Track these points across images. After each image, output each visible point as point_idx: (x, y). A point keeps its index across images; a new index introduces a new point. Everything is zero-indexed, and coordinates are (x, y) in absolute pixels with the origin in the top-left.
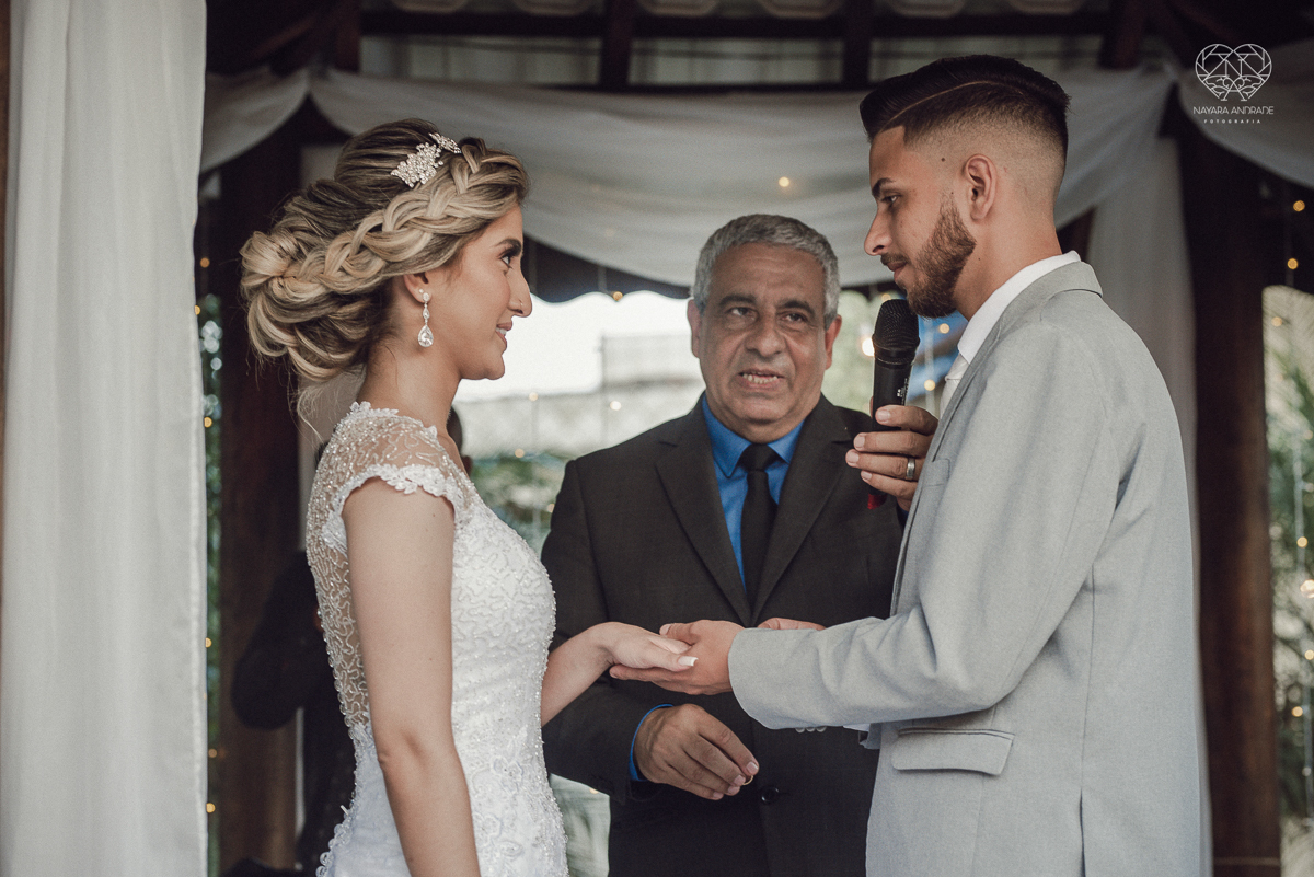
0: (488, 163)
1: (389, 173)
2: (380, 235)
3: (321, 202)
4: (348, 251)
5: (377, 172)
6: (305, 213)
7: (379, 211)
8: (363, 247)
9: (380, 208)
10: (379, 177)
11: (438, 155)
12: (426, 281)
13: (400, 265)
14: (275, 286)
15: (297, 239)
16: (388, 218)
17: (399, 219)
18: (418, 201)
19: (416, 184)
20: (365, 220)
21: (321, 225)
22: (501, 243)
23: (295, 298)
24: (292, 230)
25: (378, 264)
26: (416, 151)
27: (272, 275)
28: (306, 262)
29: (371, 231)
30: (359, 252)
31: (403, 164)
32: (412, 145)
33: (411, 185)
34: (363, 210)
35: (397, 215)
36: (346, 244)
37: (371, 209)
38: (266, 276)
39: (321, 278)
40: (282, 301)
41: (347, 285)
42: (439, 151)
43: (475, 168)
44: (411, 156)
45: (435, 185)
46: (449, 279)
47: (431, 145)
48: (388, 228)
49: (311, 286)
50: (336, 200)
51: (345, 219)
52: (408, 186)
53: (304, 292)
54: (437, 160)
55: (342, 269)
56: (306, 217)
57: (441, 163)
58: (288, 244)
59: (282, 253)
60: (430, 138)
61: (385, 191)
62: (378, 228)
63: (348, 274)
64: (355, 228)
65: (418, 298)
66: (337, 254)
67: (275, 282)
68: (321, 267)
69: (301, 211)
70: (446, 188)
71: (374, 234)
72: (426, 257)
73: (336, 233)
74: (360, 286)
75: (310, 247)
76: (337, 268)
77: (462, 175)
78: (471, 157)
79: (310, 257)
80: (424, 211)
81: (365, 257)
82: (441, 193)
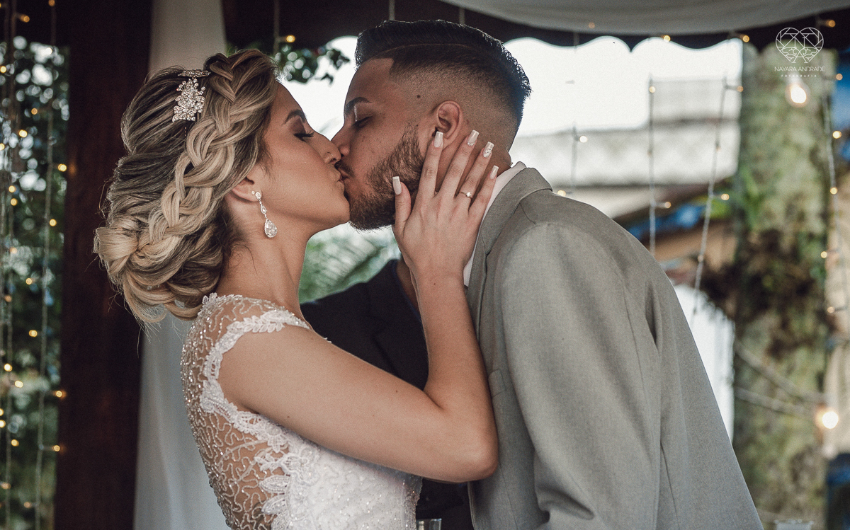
0: (236, 67)
1: (171, 121)
2: (194, 171)
3: (133, 177)
4: (178, 199)
5: (161, 127)
6: (127, 192)
7: (183, 154)
8: (188, 188)
9: (182, 151)
10: (165, 129)
11: (197, 85)
12: (252, 182)
13: (225, 183)
14: (137, 260)
15: (133, 215)
16: (193, 154)
17: (201, 150)
18: (206, 128)
19: (196, 115)
20: (176, 167)
21: (145, 193)
22: (287, 119)
23: (159, 258)
24: (123, 211)
25: (208, 192)
26: (180, 93)
27: (129, 254)
28: (151, 227)
29: (186, 173)
30: (187, 194)
31: (176, 108)
32: (173, 90)
33: (193, 119)
34: (171, 161)
35: (198, 148)
36: (173, 195)
37: (175, 157)
38: (124, 258)
39: (170, 230)
40: (149, 268)
41: (193, 224)
42: (195, 81)
43: (230, 77)
44: (178, 99)
45: (211, 109)
46: (267, 170)
47: (187, 81)
48: (197, 161)
49: (166, 243)
50: (145, 167)
51: (160, 176)
52: (191, 121)
53: (164, 250)
54: (199, 88)
55: (181, 215)
56: (130, 194)
57: (203, 88)
58: (129, 223)
59: (127, 233)
60: (182, 77)
61: (177, 137)
62: (190, 167)
63: (188, 216)
64: (173, 177)
65: (253, 199)
66: (170, 206)
67: (135, 257)
68: (165, 223)
69: (123, 192)
70: (220, 104)
71: (190, 173)
72: (240, 165)
73: (160, 192)
74: (203, 219)
75: (146, 214)
76: (177, 217)
77: (226, 88)
78: (221, 70)
79: (151, 222)
80: (215, 132)
81: (194, 193)
82: (219, 110)
